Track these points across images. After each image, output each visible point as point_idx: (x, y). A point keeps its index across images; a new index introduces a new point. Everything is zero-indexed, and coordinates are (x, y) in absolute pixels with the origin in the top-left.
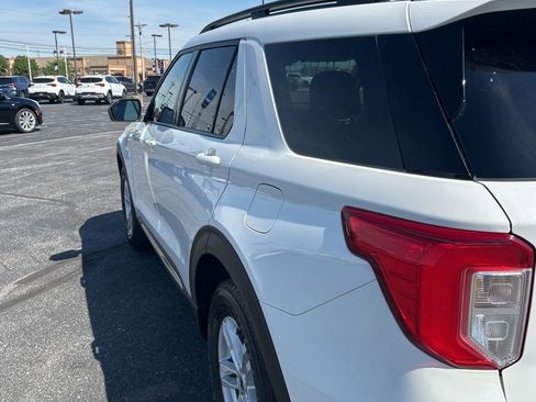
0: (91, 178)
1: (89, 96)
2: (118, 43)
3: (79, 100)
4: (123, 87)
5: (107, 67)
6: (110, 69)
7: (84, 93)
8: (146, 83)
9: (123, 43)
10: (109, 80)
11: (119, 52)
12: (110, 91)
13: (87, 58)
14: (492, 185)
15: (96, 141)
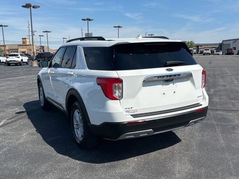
0: (22, 91)
1: (12, 62)
2: (23, 39)
3: (8, 64)
4: (28, 58)
5: (18, 49)
6: (19, 50)
7: (10, 61)
8: (37, 56)
9: (25, 39)
10: (21, 55)
11: (24, 43)
12: (22, 60)
13: (8, 45)
14: (118, 71)
15: (20, 79)
